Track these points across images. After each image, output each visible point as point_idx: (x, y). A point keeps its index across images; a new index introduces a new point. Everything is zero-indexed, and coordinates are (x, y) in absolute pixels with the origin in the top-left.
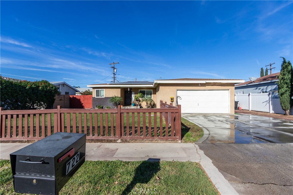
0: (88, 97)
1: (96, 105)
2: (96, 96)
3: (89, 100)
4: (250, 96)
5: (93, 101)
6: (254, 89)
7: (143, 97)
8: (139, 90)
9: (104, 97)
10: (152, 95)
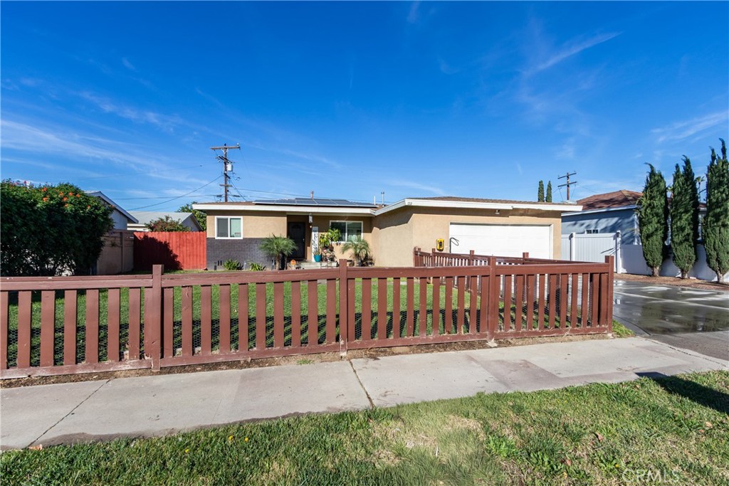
0: (195, 239)
1: (218, 259)
2: (218, 236)
3: (195, 246)
4: (573, 239)
5: (208, 249)
6: (569, 225)
7: (340, 239)
8: (331, 221)
9: (241, 238)
10: (362, 234)
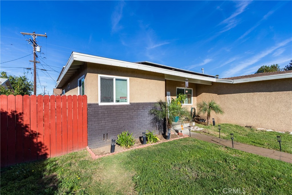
1: (103, 133)
2: (102, 101)
5: (88, 120)
8: (177, 88)
9: (128, 103)
10: (192, 97)
